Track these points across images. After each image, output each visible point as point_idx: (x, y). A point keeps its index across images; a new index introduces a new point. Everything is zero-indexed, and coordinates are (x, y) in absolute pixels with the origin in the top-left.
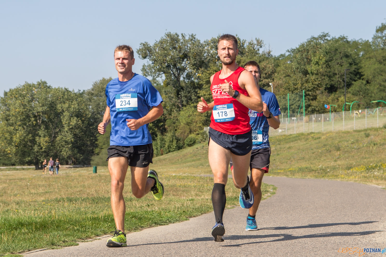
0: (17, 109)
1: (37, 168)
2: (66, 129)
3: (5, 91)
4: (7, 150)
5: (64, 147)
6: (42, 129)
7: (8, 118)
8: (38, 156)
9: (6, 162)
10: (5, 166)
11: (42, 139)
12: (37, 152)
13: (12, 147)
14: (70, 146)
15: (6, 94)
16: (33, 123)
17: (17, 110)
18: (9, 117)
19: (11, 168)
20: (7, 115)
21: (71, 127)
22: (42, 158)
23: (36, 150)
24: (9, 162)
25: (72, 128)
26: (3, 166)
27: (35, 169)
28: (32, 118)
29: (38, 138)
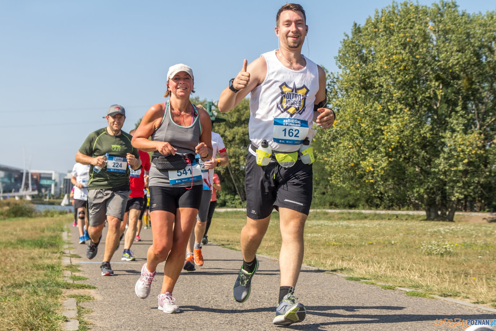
0: (392, 54)
1: (433, 215)
3: (356, 24)
4: (363, 164)
6: (457, 112)
7: (368, 80)
8: (445, 184)
9: (338, 201)
10: (334, 209)
11: (459, 137)
12: (445, 173)
13: (379, 156)
15: (357, 30)
16: (435, 94)
17: (394, 57)
18: (369, 78)
19: (350, 213)
20: (364, 75)
22: (456, 189)
23: (441, 167)
24: (342, 201)
26: (331, 209)
27: (426, 218)
28: (431, 81)
29: (448, 134)
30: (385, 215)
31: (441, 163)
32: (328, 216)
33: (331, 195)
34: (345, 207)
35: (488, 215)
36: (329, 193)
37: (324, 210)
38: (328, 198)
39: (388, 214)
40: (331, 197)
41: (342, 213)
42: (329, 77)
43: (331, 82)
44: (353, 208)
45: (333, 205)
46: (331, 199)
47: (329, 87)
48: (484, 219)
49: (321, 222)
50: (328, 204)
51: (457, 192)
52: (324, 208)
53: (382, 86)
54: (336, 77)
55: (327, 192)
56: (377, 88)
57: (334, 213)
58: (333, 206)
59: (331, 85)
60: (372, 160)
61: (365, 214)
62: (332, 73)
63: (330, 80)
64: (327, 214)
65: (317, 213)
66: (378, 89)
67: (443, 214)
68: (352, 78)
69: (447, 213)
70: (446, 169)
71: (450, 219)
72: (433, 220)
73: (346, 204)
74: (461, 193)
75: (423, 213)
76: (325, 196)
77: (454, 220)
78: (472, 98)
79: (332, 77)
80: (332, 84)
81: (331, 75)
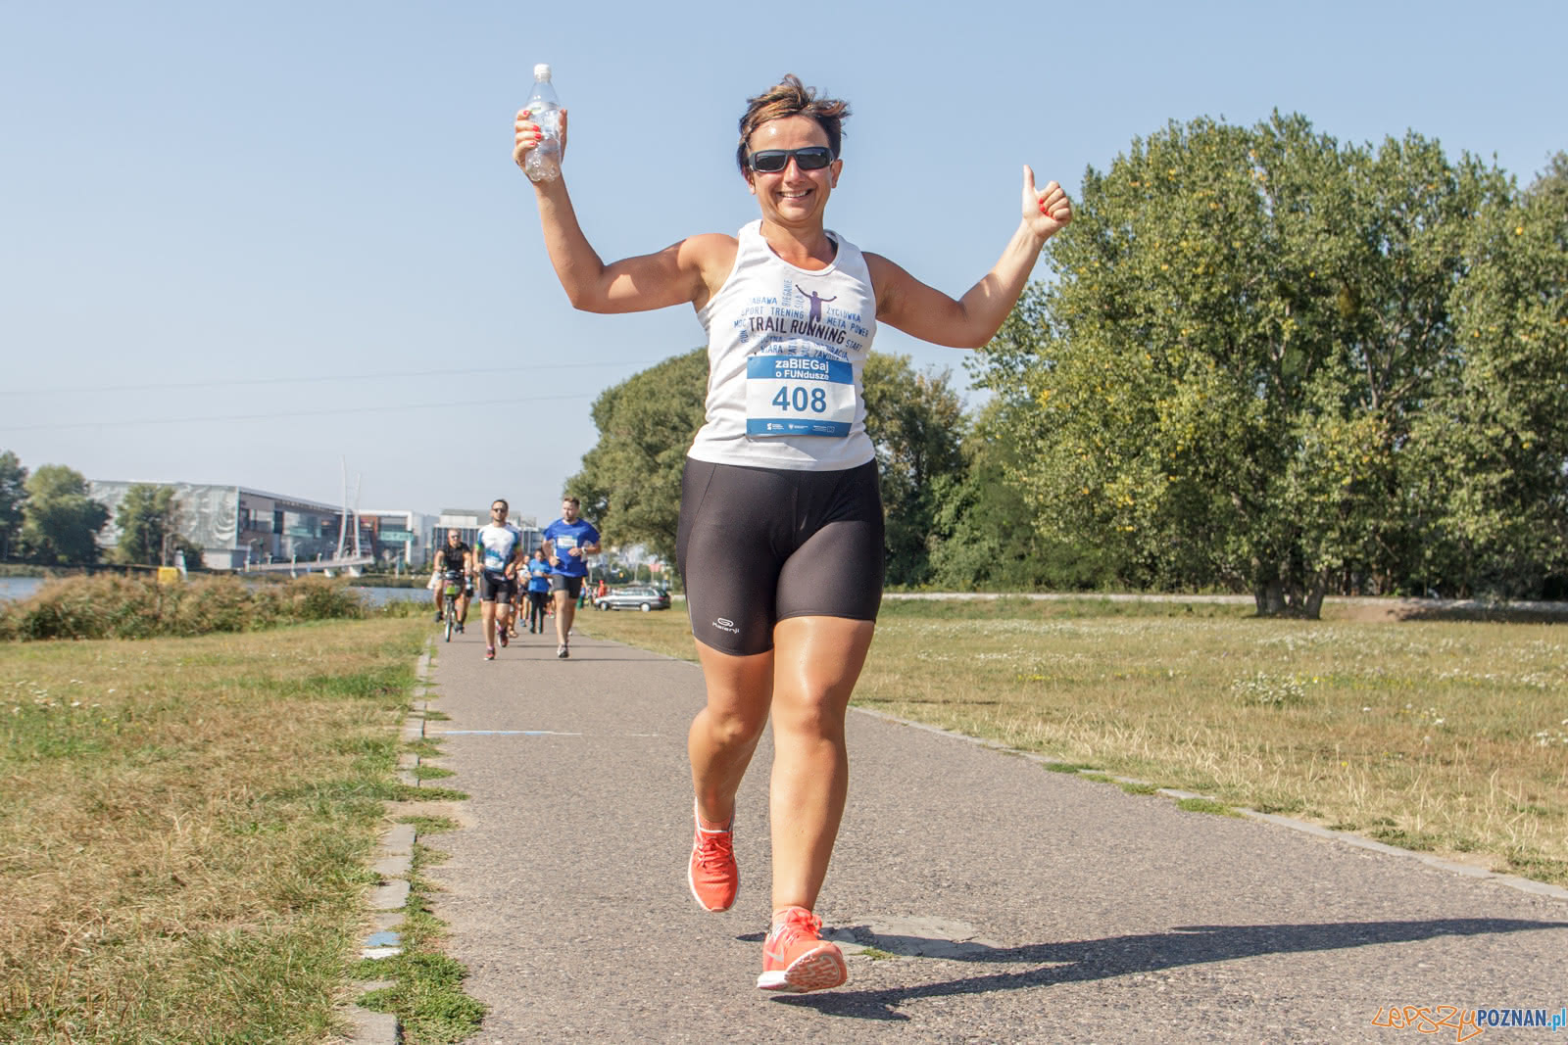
1: (1272, 605)
2: (1479, 370)
3: (1091, 171)
4: (1110, 489)
5: (1461, 485)
6: (1326, 368)
7: (1119, 299)
8: (1298, 533)
9: (1053, 573)
10: (1047, 592)
11: (1331, 426)
12: (1298, 508)
13: (1147, 472)
14: (1494, 478)
15: (1095, 185)
16: (1275, 328)
18: (1121, 293)
19: (1081, 602)
20: (1110, 286)
21: (1517, 357)
22: (1323, 545)
23: (1289, 495)
24: (1065, 573)
25: (1518, 369)
26: (1038, 591)
27: (1256, 611)
29: (1306, 417)
30: (1162, 604)
31: (1291, 486)
32: (1033, 607)
33: (1039, 561)
34: (1070, 588)
35: (1396, 603)
36: (1033, 555)
37: (1022, 595)
38: (1031, 567)
39: (1170, 602)
40: (1039, 566)
41: (1064, 602)
42: (1030, 293)
43: (1034, 302)
44: (1090, 590)
45: (1044, 583)
46: (1039, 569)
47: (1030, 316)
48: (1391, 612)
49: (1014, 624)
50: (1031, 581)
51: (1327, 552)
52: (1022, 591)
53: (1151, 311)
54: (1047, 291)
55: (1029, 554)
56: (1141, 315)
57: (1046, 601)
58: (1043, 586)
59: (1034, 311)
60: (1129, 481)
61: (1118, 603)
62: (1036, 283)
63: (1034, 299)
64: (1028, 603)
65: (1006, 601)
66: (1143, 319)
67: (1296, 602)
68: (1083, 293)
69: (1306, 599)
70: (1302, 499)
71: (1313, 615)
72: (1272, 616)
73: (1072, 580)
74: (1335, 555)
75: (1249, 600)
76: (1024, 563)
77: (1321, 616)
78: (1359, 337)
79: (1037, 293)
80: (1038, 308)
81: (1035, 288)
